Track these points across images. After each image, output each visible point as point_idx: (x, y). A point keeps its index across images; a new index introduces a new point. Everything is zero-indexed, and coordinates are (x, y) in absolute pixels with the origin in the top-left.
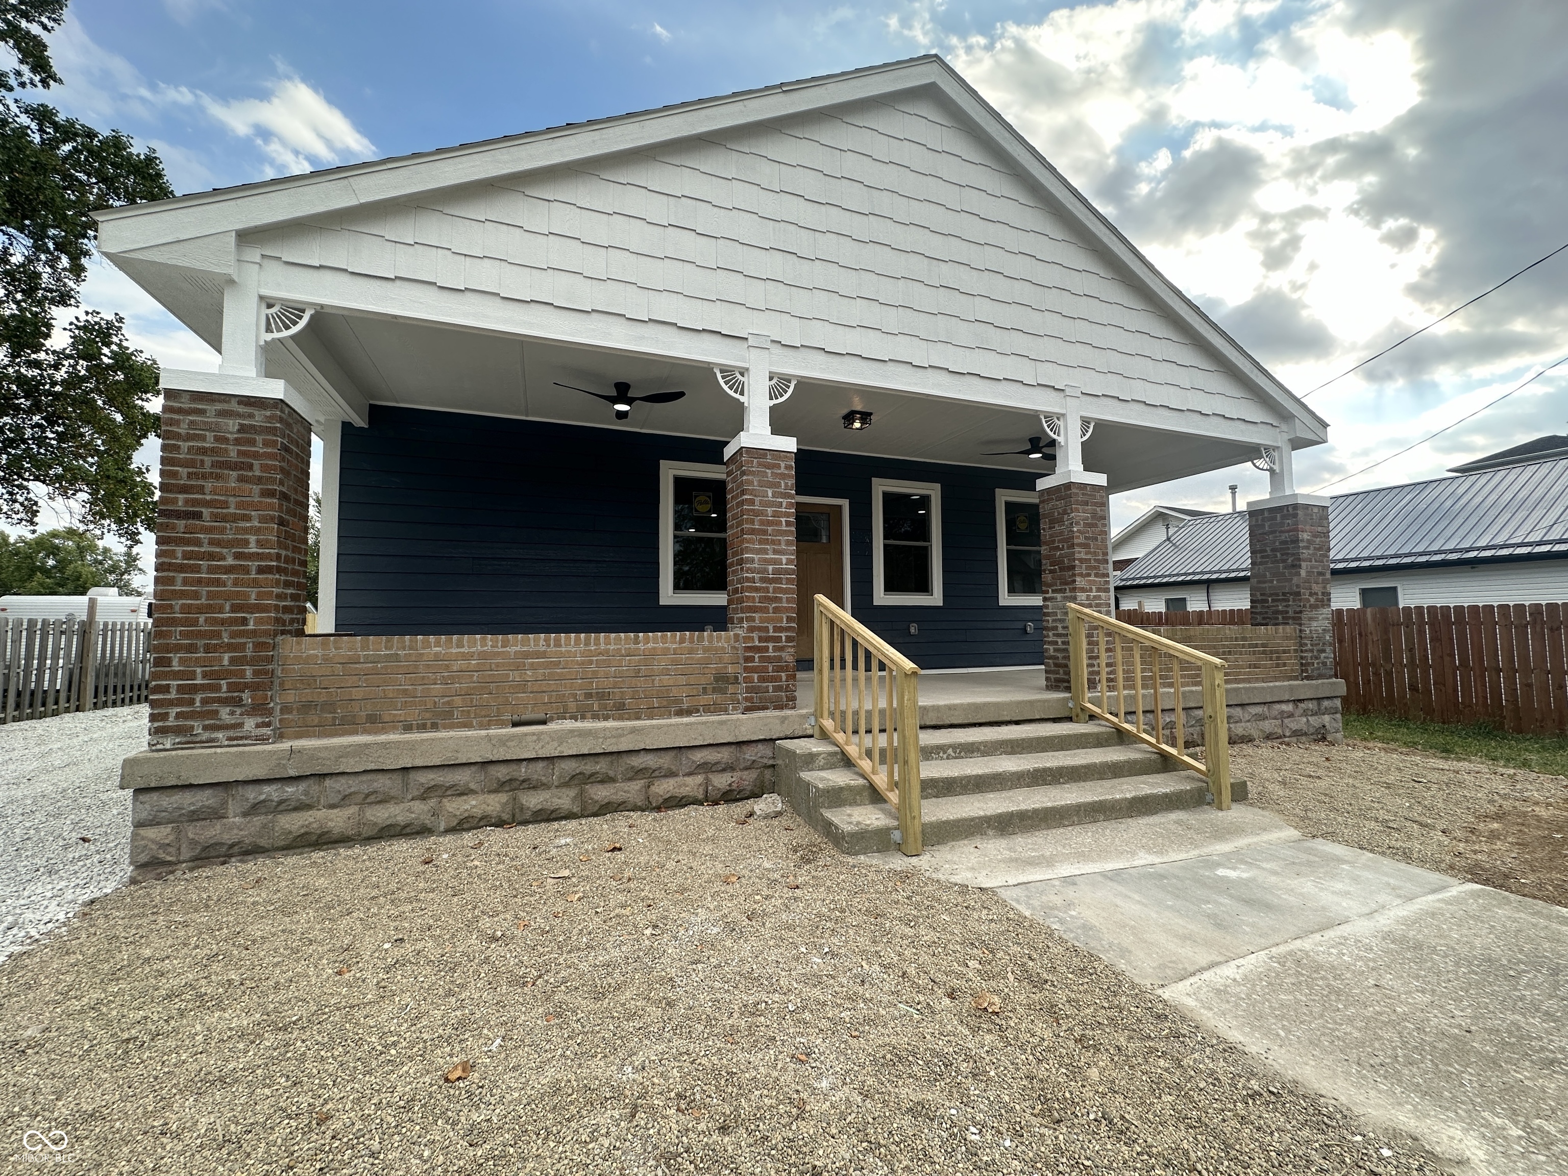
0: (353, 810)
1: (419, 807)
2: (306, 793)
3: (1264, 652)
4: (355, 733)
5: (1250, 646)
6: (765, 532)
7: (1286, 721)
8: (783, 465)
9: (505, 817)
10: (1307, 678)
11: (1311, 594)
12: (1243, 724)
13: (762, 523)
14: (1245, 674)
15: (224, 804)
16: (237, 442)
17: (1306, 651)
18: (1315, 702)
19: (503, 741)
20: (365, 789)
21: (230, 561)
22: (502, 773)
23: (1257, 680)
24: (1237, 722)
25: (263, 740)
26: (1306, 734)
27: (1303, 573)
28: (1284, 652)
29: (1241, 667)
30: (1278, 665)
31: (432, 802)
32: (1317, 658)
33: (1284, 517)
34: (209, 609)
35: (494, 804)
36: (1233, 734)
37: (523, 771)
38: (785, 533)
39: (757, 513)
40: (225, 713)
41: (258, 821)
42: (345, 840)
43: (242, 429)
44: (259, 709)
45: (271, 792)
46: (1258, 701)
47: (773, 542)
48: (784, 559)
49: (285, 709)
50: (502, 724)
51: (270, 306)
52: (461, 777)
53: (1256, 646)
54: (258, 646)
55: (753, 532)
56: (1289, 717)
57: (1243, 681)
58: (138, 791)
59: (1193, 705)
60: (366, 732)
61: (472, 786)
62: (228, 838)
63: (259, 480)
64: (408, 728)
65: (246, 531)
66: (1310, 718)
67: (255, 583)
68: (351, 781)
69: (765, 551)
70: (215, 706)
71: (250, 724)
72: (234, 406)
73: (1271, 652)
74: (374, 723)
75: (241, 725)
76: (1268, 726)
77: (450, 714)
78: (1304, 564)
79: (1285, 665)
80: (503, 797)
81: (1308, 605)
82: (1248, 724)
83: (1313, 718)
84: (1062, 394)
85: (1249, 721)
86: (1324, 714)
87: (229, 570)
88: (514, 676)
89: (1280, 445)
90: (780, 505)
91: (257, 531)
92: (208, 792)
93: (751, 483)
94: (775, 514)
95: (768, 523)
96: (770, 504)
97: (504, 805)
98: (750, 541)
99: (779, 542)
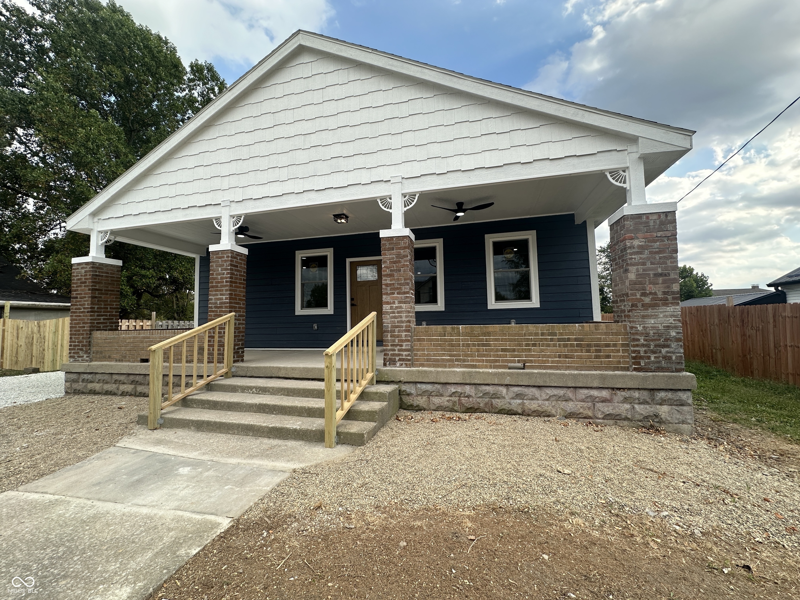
0: (101, 384)
1: (114, 386)
2: (92, 378)
3: (578, 345)
4: (105, 361)
5: (559, 340)
6: (217, 286)
7: (599, 405)
8: (225, 256)
9: (133, 393)
10: (635, 369)
11: (644, 294)
12: (540, 402)
13: (216, 283)
14: (552, 362)
15: (79, 378)
16: (85, 276)
17: (637, 346)
18: (645, 393)
19: (132, 367)
20: (103, 378)
21: (82, 310)
22: (132, 378)
23: (568, 368)
24: (532, 399)
25: (87, 361)
26: (626, 419)
27: (632, 276)
28: (608, 345)
29: (549, 356)
30: (597, 357)
31: (117, 385)
32: (654, 352)
34: (78, 324)
35: (128, 388)
36: (526, 408)
37: (137, 378)
38: (226, 286)
39: (214, 279)
40: (81, 352)
41: (84, 384)
42: (98, 393)
43: (86, 272)
44: (86, 352)
45: (86, 376)
46: (556, 385)
47: (220, 291)
48: (224, 297)
49: (93, 353)
50: (137, 361)
51: (101, 233)
52: (122, 378)
53: (569, 340)
54: (87, 334)
55: (213, 287)
56: (602, 402)
57: (551, 368)
58: (66, 373)
59: (479, 382)
60: (108, 361)
61: (125, 381)
62: (78, 388)
63: (88, 286)
64: (116, 361)
65: (85, 301)
66: (636, 406)
67: (86, 316)
68: (100, 375)
69: (217, 295)
70: (79, 351)
71: (85, 356)
72: (84, 266)
73: (589, 345)
74: (109, 358)
75: (83, 356)
76: (570, 406)
77: (125, 357)
78: (633, 269)
79: (608, 357)
80: (133, 386)
81: (640, 305)
82: (547, 402)
83: (642, 406)
84: (389, 184)
85: (547, 400)
86: (661, 404)
87: (82, 312)
88: (141, 345)
89: (628, 165)
90: (224, 274)
91: (87, 301)
92: (75, 375)
93: (212, 266)
94: (222, 278)
95: (219, 282)
96: (219, 274)
97: (133, 389)
98: (211, 291)
99: (222, 290)
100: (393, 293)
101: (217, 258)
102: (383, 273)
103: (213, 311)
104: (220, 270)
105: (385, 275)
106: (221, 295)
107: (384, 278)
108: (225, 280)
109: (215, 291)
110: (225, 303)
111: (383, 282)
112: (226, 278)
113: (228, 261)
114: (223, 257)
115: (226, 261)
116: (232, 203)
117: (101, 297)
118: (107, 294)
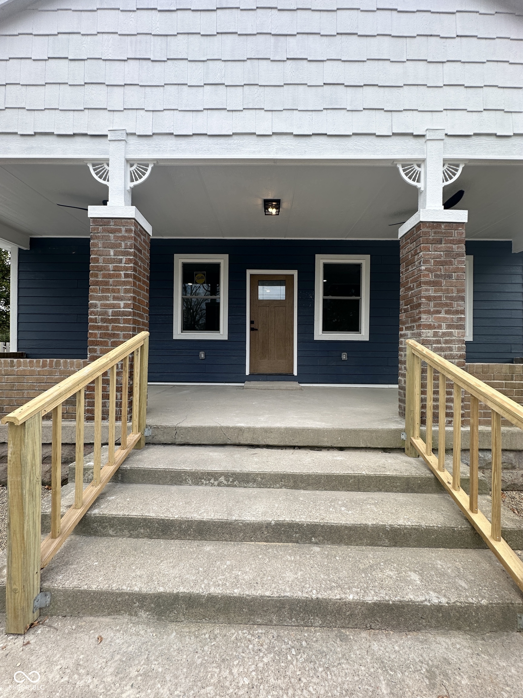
13: (104, 276)
38: (124, 283)
39: (100, 269)
47: (113, 291)
48: (122, 303)
55: (97, 283)
69: (107, 298)
84: (422, 140)
90: (120, 261)
93: (96, 245)
94: (116, 269)
95: (110, 276)
96: (112, 261)
98: (94, 291)
99: (118, 291)
100: (439, 312)
101: (104, 230)
102: (423, 279)
103: (99, 328)
104: (112, 253)
105: (426, 283)
106: (115, 298)
107: (424, 287)
108: (122, 273)
109: (103, 291)
110: (124, 314)
111: (423, 293)
112: (126, 269)
113: (129, 238)
114: (120, 231)
115: (124, 238)
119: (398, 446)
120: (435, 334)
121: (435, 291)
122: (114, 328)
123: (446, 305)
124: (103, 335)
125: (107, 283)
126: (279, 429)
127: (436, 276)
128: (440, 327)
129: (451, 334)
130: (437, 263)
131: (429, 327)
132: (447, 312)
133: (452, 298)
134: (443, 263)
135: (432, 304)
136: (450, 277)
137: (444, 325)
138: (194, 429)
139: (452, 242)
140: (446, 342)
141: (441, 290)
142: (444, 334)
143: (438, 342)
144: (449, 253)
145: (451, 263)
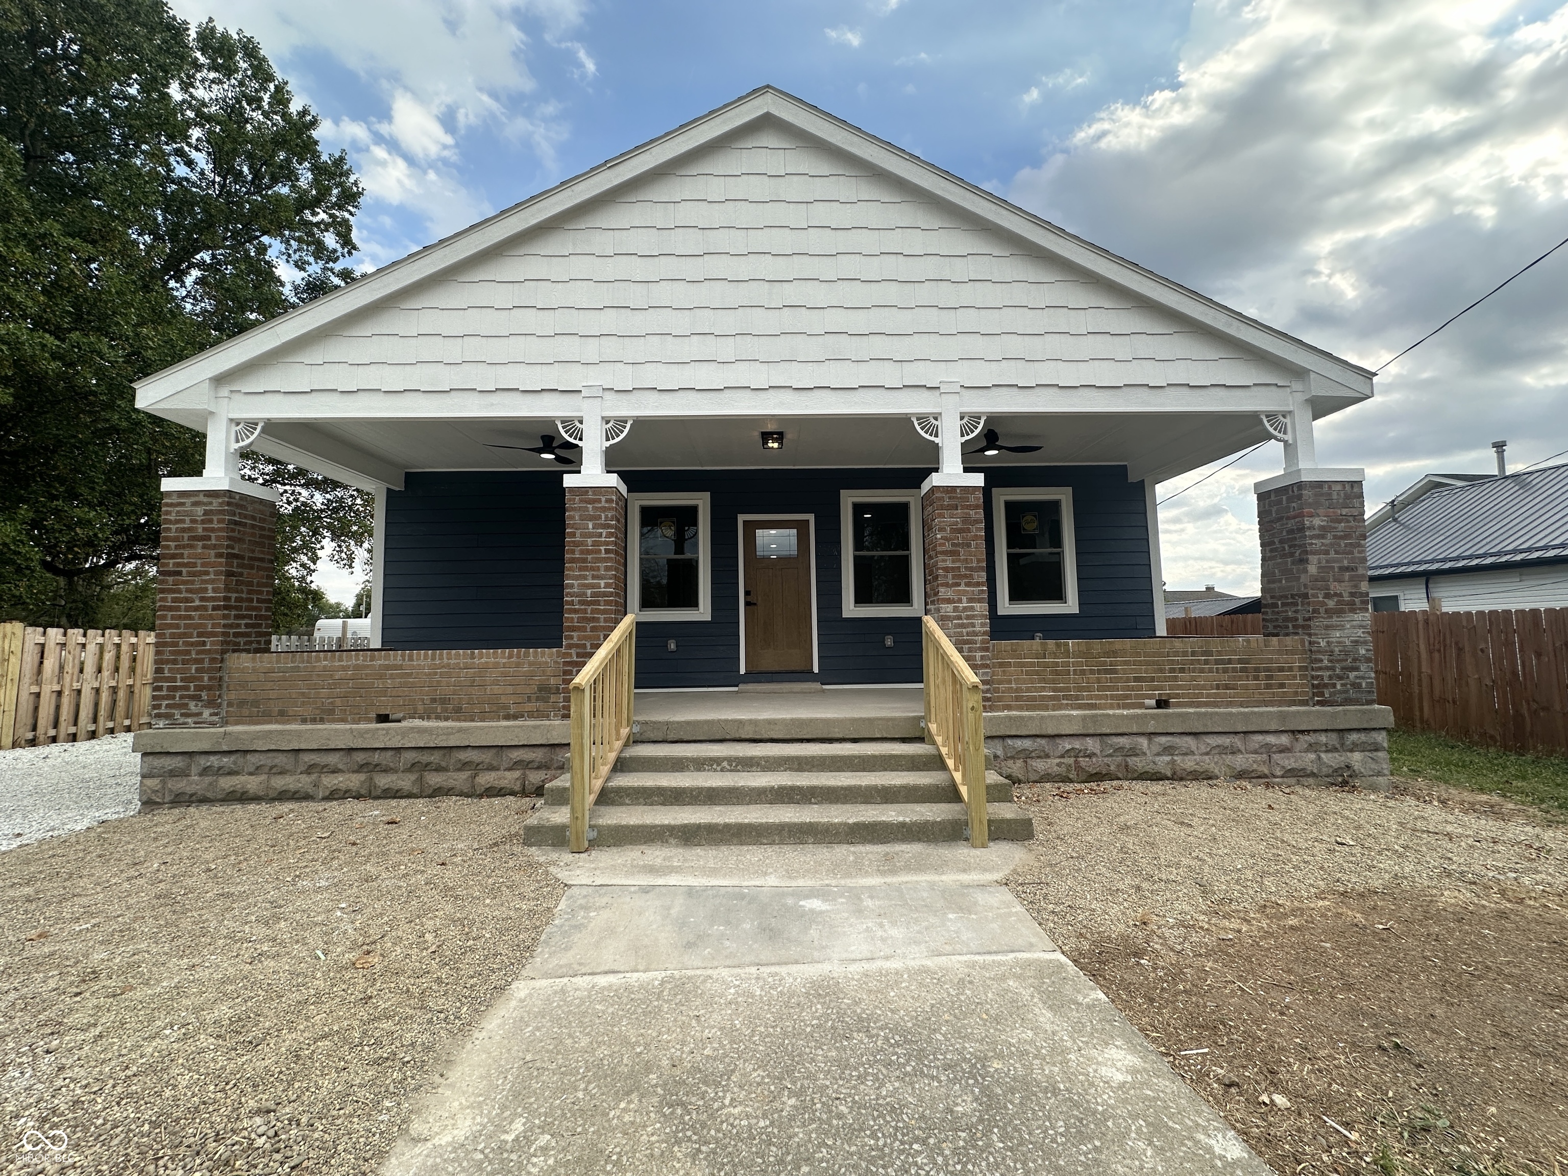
0: (263, 777)
1: (305, 779)
2: (235, 763)
3: (1243, 670)
4: (270, 722)
5: (1217, 662)
7: (1276, 757)
9: (363, 792)
10: (1319, 703)
11: (1327, 596)
12: (1197, 757)
13: (582, 552)
14: (1208, 696)
15: (189, 766)
16: (203, 522)
17: (1320, 669)
18: (1334, 736)
19: (362, 734)
20: (269, 763)
21: (197, 603)
22: (360, 757)
23: (1230, 704)
24: (1186, 754)
25: (213, 724)
26: (1313, 775)
27: (1312, 569)
28: (1281, 669)
29: (1204, 687)
30: (1268, 686)
31: (314, 777)
32: (1340, 678)
33: (1290, 500)
34: (184, 635)
35: (354, 781)
36: (1178, 768)
37: (377, 757)
38: (605, 560)
40: (192, 705)
41: (208, 779)
42: (257, 799)
43: (206, 513)
44: (211, 703)
45: (214, 761)
46: (1220, 730)
48: (602, 583)
49: (230, 704)
50: (369, 721)
51: (238, 424)
52: (332, 759)
53: (1230, 661)
54: (213, 660)
55: (573, 560)
56: (1281, 752)
57: (1206, 704)
58: (145, 755)
59: (1108, 731)
60: (277, 722)
61: (340, 766)
62: (189, 790)
63: (215, 547)
64: (304, 721)
65: (206, 582)
66: (1323, 755)
67: (211, 617)
68: (262, 757)
69: (585, 577)
70: (186, 701)
71: (206, 713)
72: (202, 498)
73: (1257, 670)
74: (283, 716)
75: (200, 714)
76: (1240, 761)
77: (331, 712)
78: (1313, 559)
79: (1282, 686)
80: (362, 777)
81: (1322, 610)
82: (1207, 757)
83: (1330, 755)
84: (937, 393)
85: (1207, 754)
86: (1352, 751)
87: (196, 609)
88: (379, 684)
89: (1291, 408)
91: (212, 581)
92: (179, 758)
93: (572, 518)
94: (595, 544)
95: (589, 552)
96: (590, 535)
97: (362, 783)
98: (570, 569)
99: (598, 569)
100: (959, 585)
101: (581, 501)
102: (939, 549)
103: (576, 611)
104: (590, 526)
105: (943, 553)
106: (594, 577)
107: (941, 557)
108: (602, 548)
109: (580, 569)
110: (605, 594)
111: (940, 564)
112: (607, 543)
113: (610, 509)
114: (600, 501)
115: (604, 509)
116: (607, 393)
117: (241, 574)
118: (252, 568)
119: (917, 735)
120: (956, 609)
121: (953, 561)
122: (593, 612)
123: (966, 576)
124: (580, 620)
125: (585, 560)
126: (784, 720)
127: (953, 545)
128: (960, 601)
129: (972, 609)
130: (953, 531)
131: (949, 601)
132: (967, 585)
133: (971, 569)
134: (960, 531)
135: (950, 575)
136: (969, 545)
137: (964, 599)
138: (688, 723)
139: (969, 507)
140: (968, 617)
141: (959, 560)
142: (965, 609)
143: (960, 618)
144: (966, 520)
145: (969, 530)
